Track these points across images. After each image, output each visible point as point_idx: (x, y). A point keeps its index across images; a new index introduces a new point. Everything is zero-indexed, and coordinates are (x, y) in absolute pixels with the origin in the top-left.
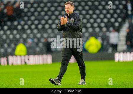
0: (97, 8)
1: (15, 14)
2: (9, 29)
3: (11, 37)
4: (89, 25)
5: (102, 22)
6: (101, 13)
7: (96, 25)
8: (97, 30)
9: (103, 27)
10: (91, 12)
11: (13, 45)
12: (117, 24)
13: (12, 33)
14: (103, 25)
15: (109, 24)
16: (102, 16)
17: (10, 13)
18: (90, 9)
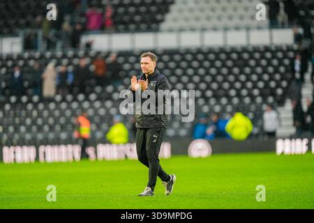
0: (247, 65)
1: (109, 74)
2: (99, 98)
3: (102, 112)
4: (233, 92)
5: (255, 86)
6: (253, 72)
7: (244, 92)
8: (247, 100)
9: (256, 96)
10: (236, 70)
11: (104, 126)
12: (279, 91)
13: (103, 106)
14: (256, 92)
15: (268, 91)
16: (254, 77)
17: (100, 72)
18: (235, 66)
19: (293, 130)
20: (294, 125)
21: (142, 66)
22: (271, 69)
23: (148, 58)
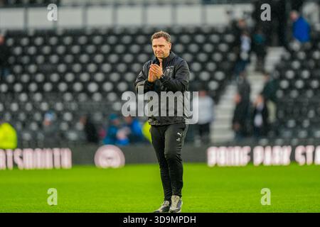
12: (213, 85)
15: (197, 85)
19: (230, 135)
20: (233, 128)
21: (154, 49)
22: (202, 57)
23: (162, 38)
